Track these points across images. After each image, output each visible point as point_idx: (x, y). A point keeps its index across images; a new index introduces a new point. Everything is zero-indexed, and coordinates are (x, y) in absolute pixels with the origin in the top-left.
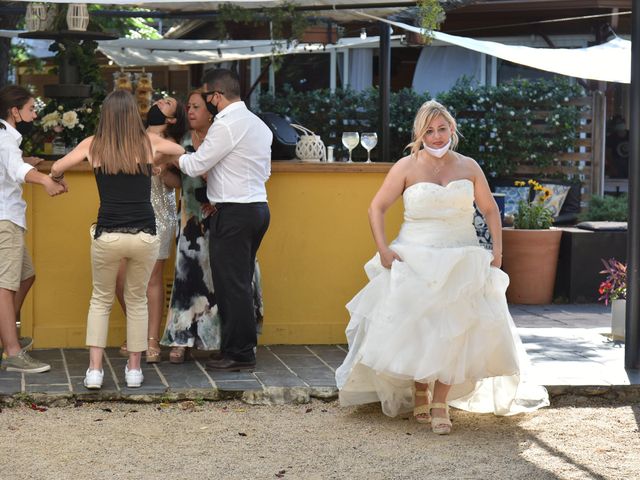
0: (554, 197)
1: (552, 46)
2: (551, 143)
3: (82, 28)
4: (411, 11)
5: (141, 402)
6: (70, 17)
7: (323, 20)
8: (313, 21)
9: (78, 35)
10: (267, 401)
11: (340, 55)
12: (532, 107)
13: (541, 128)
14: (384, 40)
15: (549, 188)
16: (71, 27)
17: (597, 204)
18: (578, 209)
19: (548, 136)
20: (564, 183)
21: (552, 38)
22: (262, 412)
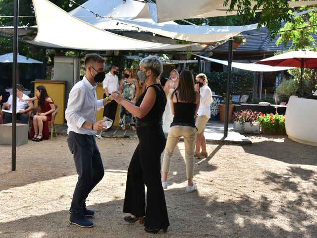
0: (245, 98)
1: (250, 63)
2: (245, 85)
3: (117, 55)
4: (203, 53)
5: (107, 137)
6: (115, 52)
7: (182, 54)
8: (178, 55)
9: (116, 56)
10: (135, 139)
11: (203, 63)
12: (241, 76)
13: (243, 82)
14: (199, 61)
15: (244, 96)
16: (115, 55)
17: (255, 100)
18: (251, 101)
19: (245, 84)
20: (248, 95)
21: (251, 61)
22: (132, 141)
